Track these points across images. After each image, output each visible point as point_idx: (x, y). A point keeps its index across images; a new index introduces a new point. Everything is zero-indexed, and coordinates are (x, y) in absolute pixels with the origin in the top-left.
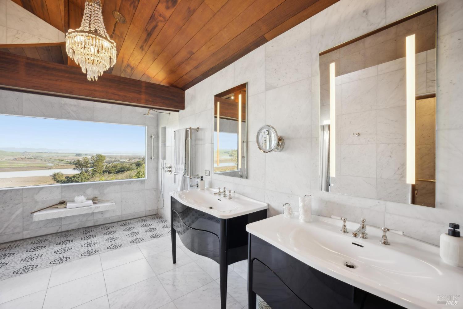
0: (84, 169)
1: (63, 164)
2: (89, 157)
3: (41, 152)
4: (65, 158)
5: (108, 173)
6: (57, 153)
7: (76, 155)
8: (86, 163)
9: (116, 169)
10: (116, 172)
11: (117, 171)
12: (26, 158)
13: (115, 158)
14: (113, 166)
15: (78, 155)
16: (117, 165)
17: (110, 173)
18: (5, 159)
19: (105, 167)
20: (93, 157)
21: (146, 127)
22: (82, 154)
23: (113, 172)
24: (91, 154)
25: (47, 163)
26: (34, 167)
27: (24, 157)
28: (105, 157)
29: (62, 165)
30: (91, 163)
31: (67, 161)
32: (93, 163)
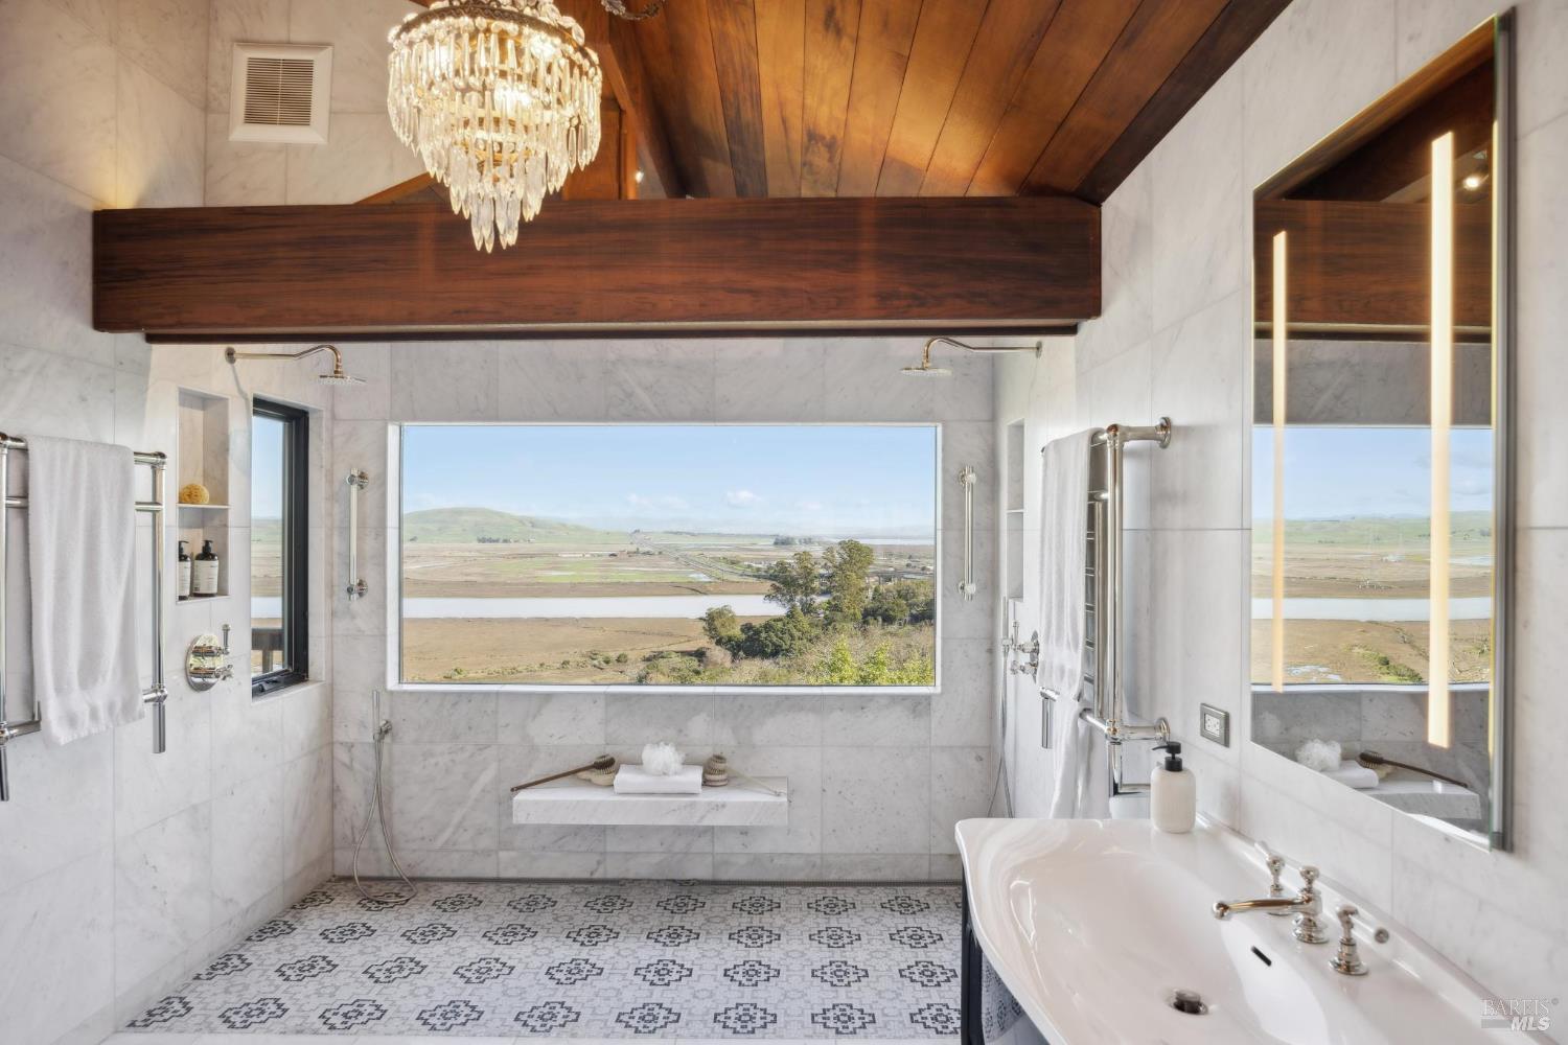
0: (798, 597)
1: (735, 578)
2: (817, 552)
3: (676, 533)
4: (743, 555)
5: (880, 619)
6: (720, 535)
7: (776, 543)
8: (808, 573)
9: (911, 606)
10: (912, 615)
11: (914, 612)
12: (637, 552)
13: (910, 557)
14: (899, 592)
15: (783, 542)
16: (914, 586)
17: (888, 619)
18: (592, 555)
19: (870, 594)
20: (830, 550)
21: (940, 429)
22: (792, 539)
23: (899, 615)
24: (826, 539)
25: (691, 573)
26: (658, 585)
27: (633, 548)
28: (869, 550)
29: (733, 582)
30: (822, 576)
31: (749, 566)
32: (830, 577)
